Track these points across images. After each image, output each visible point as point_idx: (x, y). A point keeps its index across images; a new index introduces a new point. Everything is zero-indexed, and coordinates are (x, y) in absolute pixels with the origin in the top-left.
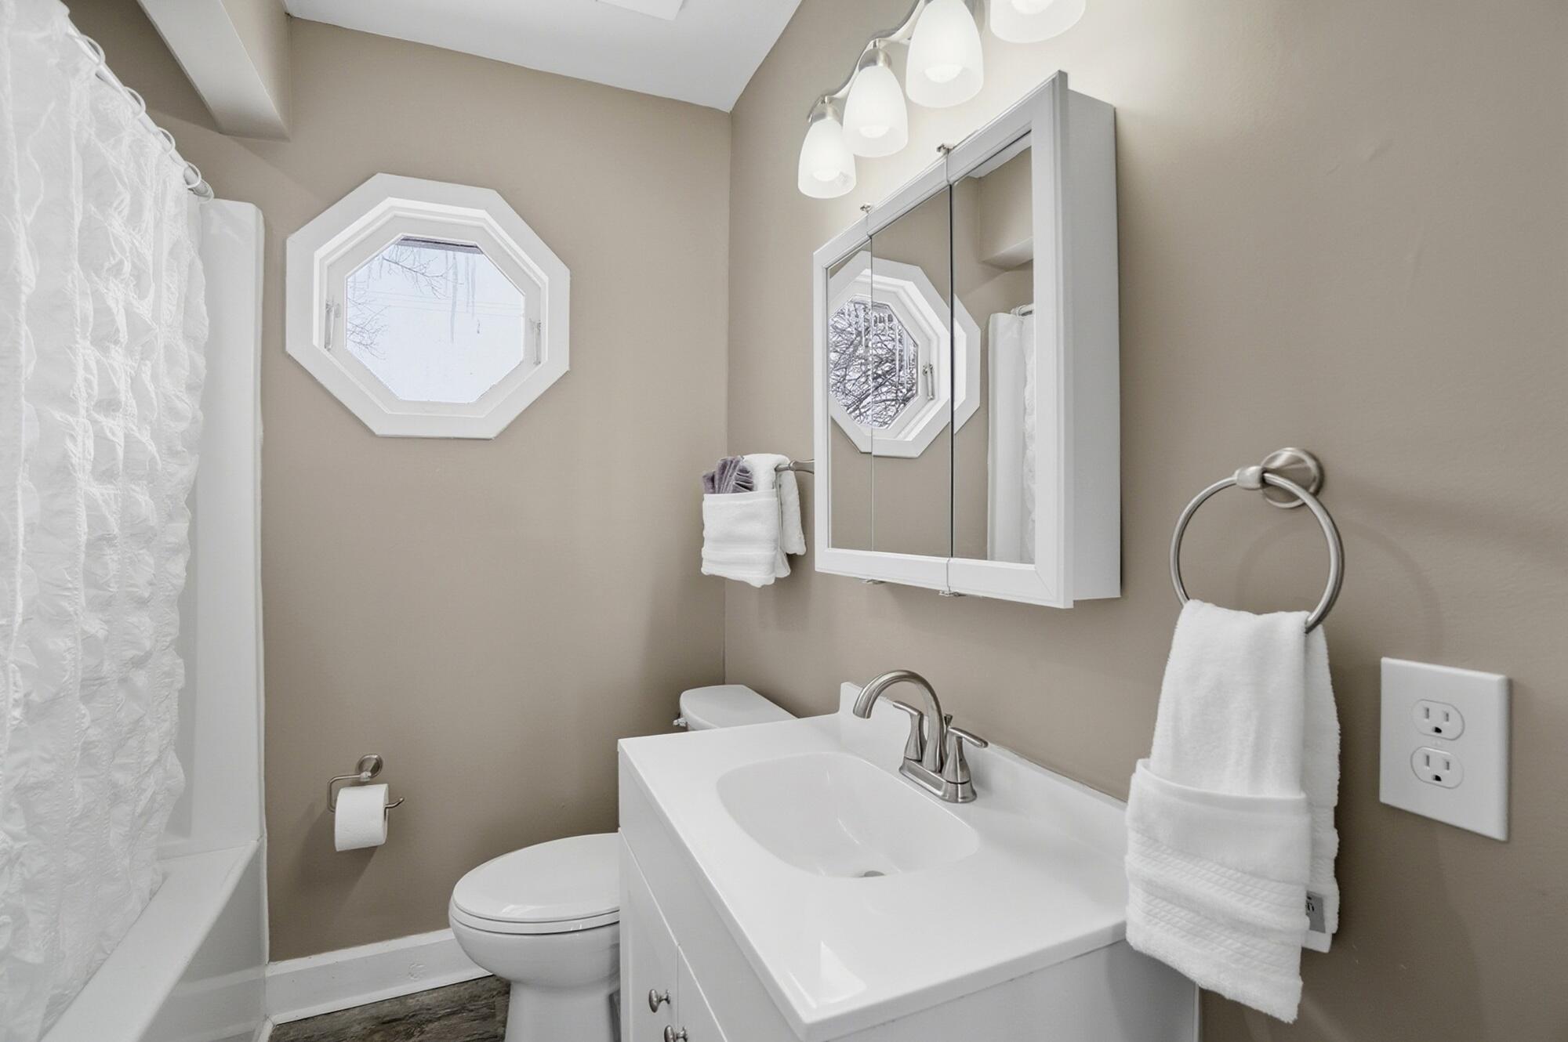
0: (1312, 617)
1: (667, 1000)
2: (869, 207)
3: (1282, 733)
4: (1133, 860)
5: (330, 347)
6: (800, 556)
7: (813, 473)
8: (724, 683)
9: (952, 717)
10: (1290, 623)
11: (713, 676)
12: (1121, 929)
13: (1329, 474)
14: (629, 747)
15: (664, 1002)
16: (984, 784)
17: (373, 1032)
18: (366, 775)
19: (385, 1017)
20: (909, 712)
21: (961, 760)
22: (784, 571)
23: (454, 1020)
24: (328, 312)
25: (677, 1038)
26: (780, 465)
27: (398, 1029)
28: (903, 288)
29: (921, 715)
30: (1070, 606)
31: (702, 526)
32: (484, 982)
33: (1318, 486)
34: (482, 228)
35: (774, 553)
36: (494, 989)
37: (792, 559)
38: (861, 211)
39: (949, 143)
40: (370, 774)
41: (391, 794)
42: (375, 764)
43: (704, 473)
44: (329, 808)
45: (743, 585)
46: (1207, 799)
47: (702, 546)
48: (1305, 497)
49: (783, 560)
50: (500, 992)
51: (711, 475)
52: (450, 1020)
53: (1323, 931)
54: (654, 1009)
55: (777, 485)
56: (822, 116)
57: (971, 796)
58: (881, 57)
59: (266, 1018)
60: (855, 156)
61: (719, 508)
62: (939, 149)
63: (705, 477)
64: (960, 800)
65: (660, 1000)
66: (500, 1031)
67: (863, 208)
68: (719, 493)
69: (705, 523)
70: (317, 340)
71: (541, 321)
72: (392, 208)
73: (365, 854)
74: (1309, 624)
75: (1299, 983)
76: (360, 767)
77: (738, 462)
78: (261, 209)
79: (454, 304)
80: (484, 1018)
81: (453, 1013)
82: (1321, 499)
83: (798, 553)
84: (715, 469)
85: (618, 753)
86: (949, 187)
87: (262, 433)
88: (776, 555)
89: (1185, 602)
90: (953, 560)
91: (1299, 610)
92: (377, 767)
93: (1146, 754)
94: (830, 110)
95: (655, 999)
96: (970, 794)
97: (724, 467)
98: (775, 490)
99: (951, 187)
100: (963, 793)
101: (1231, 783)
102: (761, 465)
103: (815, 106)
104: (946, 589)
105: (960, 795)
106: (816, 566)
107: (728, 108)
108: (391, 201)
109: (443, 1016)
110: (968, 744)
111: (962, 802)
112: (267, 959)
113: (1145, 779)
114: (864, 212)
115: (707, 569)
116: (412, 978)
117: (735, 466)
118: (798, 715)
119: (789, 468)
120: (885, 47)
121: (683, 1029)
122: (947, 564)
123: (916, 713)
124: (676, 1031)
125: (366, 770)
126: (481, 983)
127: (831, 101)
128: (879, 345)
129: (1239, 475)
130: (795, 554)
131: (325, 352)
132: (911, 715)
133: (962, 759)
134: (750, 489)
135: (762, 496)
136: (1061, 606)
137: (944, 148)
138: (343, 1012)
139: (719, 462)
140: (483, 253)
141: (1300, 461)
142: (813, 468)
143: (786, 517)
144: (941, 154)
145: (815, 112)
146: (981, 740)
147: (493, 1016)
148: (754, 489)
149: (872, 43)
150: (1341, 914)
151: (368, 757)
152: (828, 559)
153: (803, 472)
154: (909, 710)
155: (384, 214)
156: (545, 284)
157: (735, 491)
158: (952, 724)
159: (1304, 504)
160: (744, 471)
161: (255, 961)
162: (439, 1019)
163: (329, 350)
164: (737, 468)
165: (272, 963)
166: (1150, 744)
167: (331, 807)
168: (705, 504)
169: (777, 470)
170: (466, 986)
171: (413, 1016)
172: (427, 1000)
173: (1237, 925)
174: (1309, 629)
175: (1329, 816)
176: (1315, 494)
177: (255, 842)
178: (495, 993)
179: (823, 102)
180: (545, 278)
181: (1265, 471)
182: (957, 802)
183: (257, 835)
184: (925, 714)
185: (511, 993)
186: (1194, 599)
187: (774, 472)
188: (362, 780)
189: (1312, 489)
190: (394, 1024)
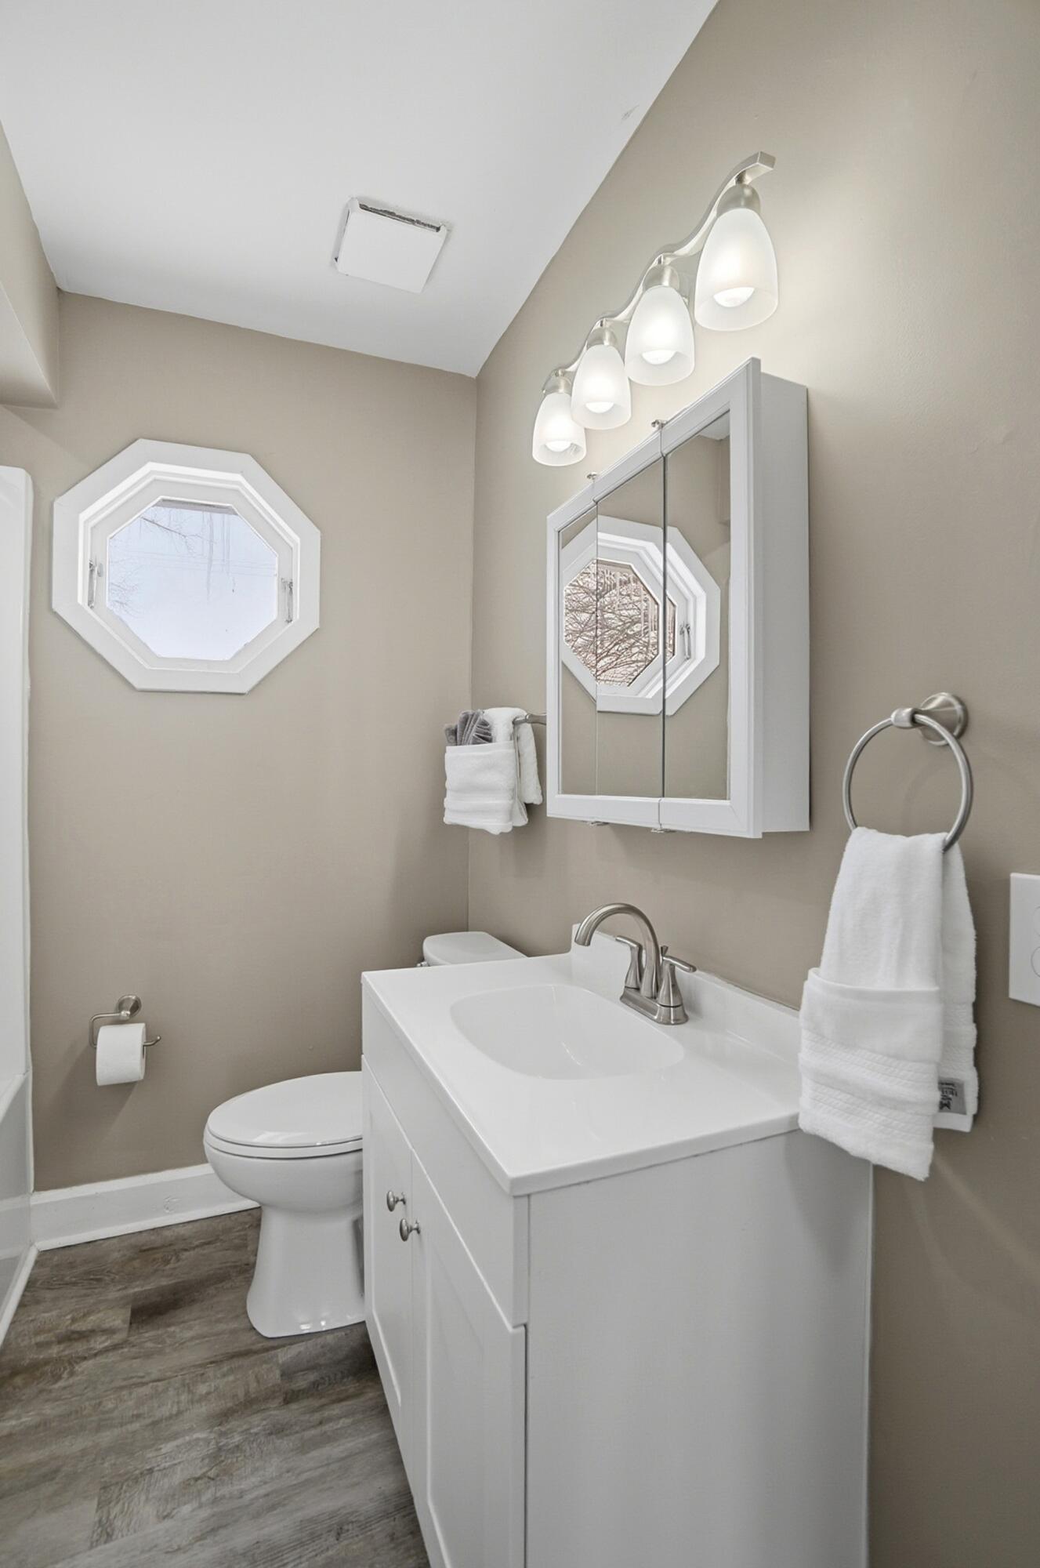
0: (948, 836)
1: (404, 1201)
2: (594, 475)
3: (922, 936)
4: (807, 1057)
5: (93, 605)
6: (536, 805)
7: (545, 724)
8: (467, 930)
9: (667, 948)
10: (933, 842)
11: (456, 923)
12: (795, 1119)
13: (971, 714)
14: (372, 979)
15: (401, 1203)
16: (696, 1009)
17: (132, 1259)
18: (125, 1013)
19: (143, 1245)
20: (629, 944)
21: (673, 986)
22: (522, 820)
23: (207, 1250)
24: (92, 571)
25: (411, 1231)
26: (516, 718)
27: (157, 1256)
28: (644, 548)
29: (640, 948)
30: (760, 836)
31: (445, 778)
32: (236, 1216)
33: (961, 727)
34: (237, 491)
35: (511, 802)
36: (246, 1223)
37: (529, 808)
38: (588, 479)
39: (663, 419)
40: (129, 1013)
41: (148, 1034)
42: (134, 1004)
43: (446, 726)
44: (91, 1045)
45: (482, 833)
46: (861, 995)
47: (445, 796)
48: (948, 738)
49: (520, 809)
50: (251, 1225)
51: (454, 728)
52: (204, 1249)
53: (964, 1113)
54: (391, 1208)
55: (515, 737)
56: (555, 389)
57: (682, 1019)
58: (607, 336)
59: (31, 1244)
60: (585, 429)
61: (461, 759)
62: (654, 423)
63: (448, 729)
64: (672, 1022)
65: (396, 1201)
66: (252, 1259)
67: (589, 476)
68: (461, 745)
69: (448, 774)
70: (81, 598)
71: (293, 581)
72: (152, 472)
73: (124, 1089)
74: (947, 843)
75: (931, 1146)
76: (120, 1007)
77: (478, 716)
78: (30, 473)
79: (211, 560)
80: (237, 1248)
81: (209, 1243)
82: (962, 743)
83: (535, 803)
84: (456, 722)
85: (361, 985)
86: (662, 459)
87: (29, 687)
88: (512, 806)
89: (854, 828)
90: (663, 799)
91: (940, 832)
92: (136, 1007)
93: (817, 964)
94: (562, 383)
95: (392, 1200)
96: (681, 1016)
97: (466, 720)
98: (512, 741)
99: (665, 459)
100: (675, 1015)
101: (882, 981)
102: (500, 718)
103: (549, 379)
104: (658, 827)
105: (672, 1018)
106: (548, 811)
107: (474, 375)
108: (151, 466)
109: (197, 1246)
110: (681, 972)
111: (673, 1024)
112: (32, 1188)
113: (816, 983)
114: (591, 480)
115: (449, 818)
116: (167, 1211)
117: (476, 719)
118: (529, 954)
119: (526, 721)
120: (610, 327)
121: (416, 1223)
122: (659, 804)
123: (635, 946)
124: (410, 1223)
125: (127, 1009)
126: (234, 1217)
127: (564, 374)
128: (631, 606)
129: (896, 715)
130: (532, 804)
131: (88, 608)
132: (632, 948)
133: (675, 985)
134: (489, 741)
135: (500, 746)
136: (750, 835)
137: (658, 423)
138: (101, 1242)
139: (461, 716)
140: (236, 514)
141: (950, 704)
142: (545, 721)
143: (523, 767)
144: (655, 429)
145: (549, 385)
146: (690, 966)
147: (246, 1246)
148: (493, 740)
149: (599, 323)
150: (980, 1098)
151: (125, 997)
152: (560, 805)
153: (538, 723)
154: (629, 942)
155: (145, 477)
156: (297, 545)
157: (475, 743)
158: (668, 953)
159: (948, 745)
160: (485, 724)
161: (20, 1190)
162: (194, 1248)
163: (92, 607)
164: (478, 721)
165: (35, 1192)
166: (820, 954)
167: (93, 1043)
168: (447, 756)
169: (515, 723)
170: (218, 1221)
171: (170, 1245)
172: (182, 1231)
173: (882, 1101)
174: (947, 847)
175: (967, 1013)
176: (958, 738)
177: (22, 1075)
178: (247, 1226)
179: (557, 375)
180: (298, 539)
181: (915, 712)
182: (669, 1023)
183: (23, 1070)
184: (644, 947)
185: (262, 1226)
186: (861, 826)
187: (511, 725)
188: (121, 1018)
189: (956, 733)
190: (150, 1252)
